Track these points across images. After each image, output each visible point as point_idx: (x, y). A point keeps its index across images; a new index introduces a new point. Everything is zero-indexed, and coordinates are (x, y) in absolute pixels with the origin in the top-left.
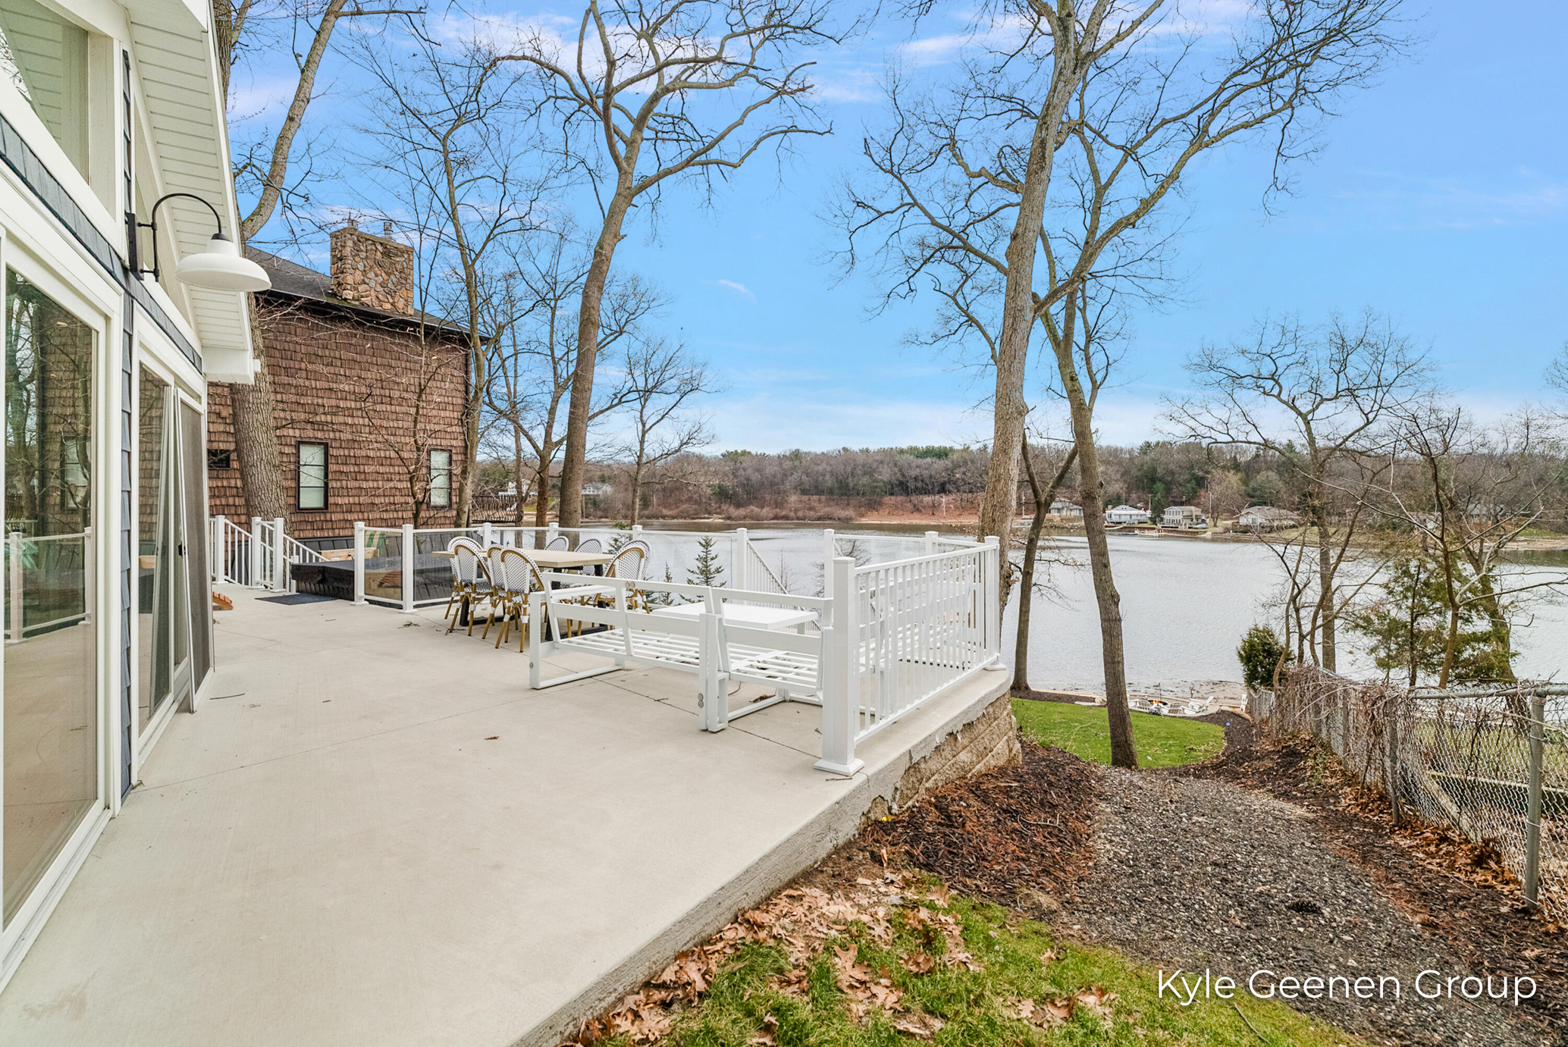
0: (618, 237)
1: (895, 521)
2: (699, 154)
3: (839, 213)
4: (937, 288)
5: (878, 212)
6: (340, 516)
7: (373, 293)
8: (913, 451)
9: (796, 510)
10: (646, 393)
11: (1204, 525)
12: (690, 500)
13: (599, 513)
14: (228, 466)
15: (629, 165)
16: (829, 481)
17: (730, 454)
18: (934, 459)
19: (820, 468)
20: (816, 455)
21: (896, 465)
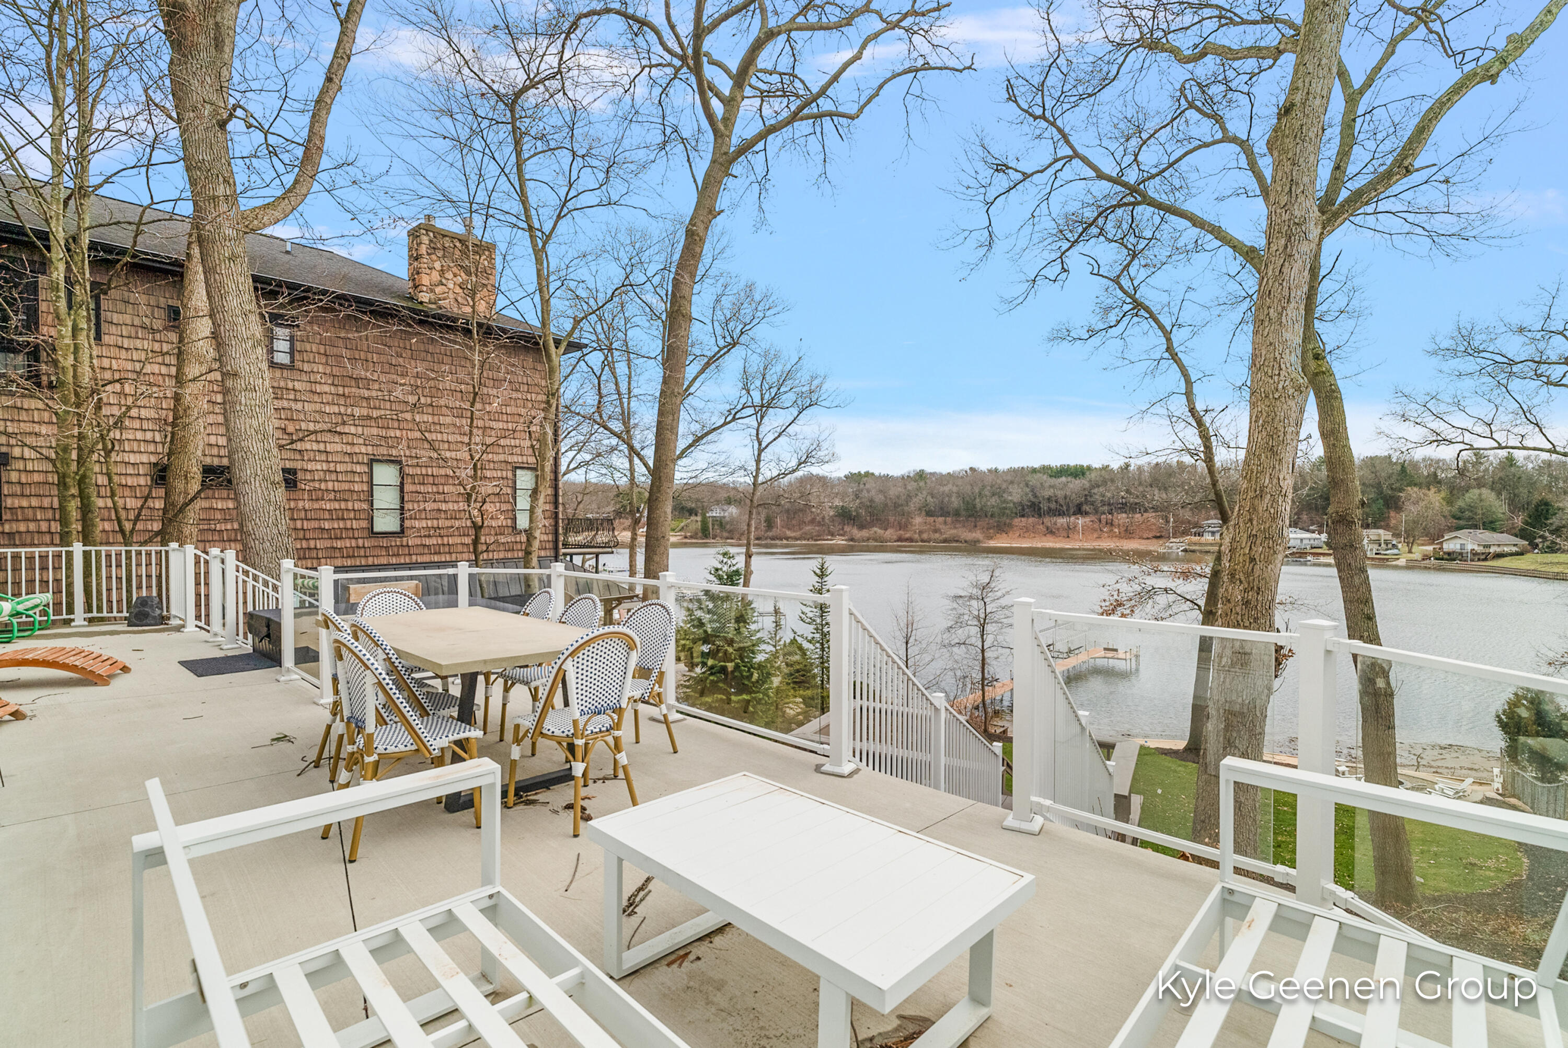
0: (713, 213)
1: (1025, 544)
2: (807, 104)
3: (973, 183)
4: (1096, 271)
5: (1024, 174)
6: (418, 541)
7: (451, 296)
8: (1045, 470)
9: (921, 532)
10: (762, 409)
11: (1395, 551)
12: (813, 521)
13: (725, 534)
14: (295, 486)
15: (726, 126)
16: (955, 502)
17: (853, 475)
18: (1069, 479)
19: (946, 489)
20: (941, 475)
21: (1027, 485)
